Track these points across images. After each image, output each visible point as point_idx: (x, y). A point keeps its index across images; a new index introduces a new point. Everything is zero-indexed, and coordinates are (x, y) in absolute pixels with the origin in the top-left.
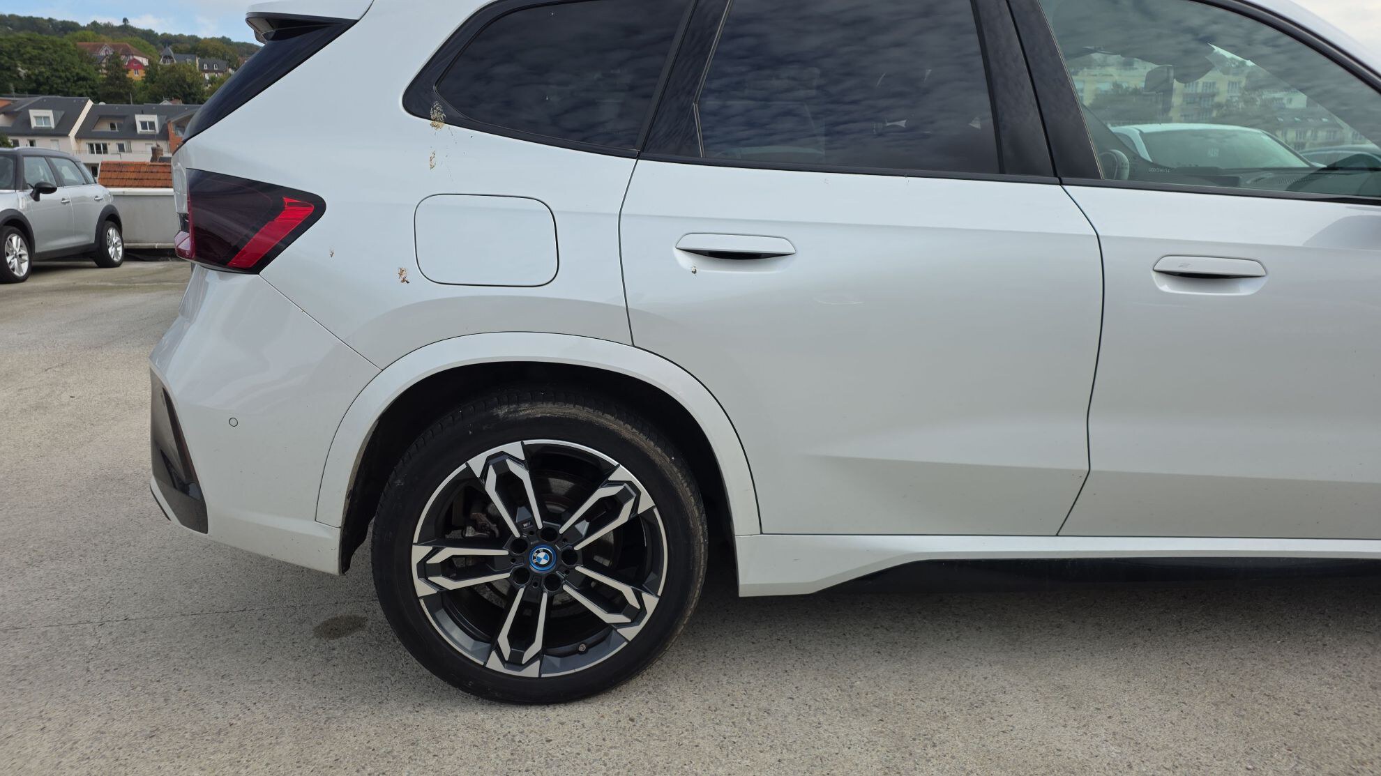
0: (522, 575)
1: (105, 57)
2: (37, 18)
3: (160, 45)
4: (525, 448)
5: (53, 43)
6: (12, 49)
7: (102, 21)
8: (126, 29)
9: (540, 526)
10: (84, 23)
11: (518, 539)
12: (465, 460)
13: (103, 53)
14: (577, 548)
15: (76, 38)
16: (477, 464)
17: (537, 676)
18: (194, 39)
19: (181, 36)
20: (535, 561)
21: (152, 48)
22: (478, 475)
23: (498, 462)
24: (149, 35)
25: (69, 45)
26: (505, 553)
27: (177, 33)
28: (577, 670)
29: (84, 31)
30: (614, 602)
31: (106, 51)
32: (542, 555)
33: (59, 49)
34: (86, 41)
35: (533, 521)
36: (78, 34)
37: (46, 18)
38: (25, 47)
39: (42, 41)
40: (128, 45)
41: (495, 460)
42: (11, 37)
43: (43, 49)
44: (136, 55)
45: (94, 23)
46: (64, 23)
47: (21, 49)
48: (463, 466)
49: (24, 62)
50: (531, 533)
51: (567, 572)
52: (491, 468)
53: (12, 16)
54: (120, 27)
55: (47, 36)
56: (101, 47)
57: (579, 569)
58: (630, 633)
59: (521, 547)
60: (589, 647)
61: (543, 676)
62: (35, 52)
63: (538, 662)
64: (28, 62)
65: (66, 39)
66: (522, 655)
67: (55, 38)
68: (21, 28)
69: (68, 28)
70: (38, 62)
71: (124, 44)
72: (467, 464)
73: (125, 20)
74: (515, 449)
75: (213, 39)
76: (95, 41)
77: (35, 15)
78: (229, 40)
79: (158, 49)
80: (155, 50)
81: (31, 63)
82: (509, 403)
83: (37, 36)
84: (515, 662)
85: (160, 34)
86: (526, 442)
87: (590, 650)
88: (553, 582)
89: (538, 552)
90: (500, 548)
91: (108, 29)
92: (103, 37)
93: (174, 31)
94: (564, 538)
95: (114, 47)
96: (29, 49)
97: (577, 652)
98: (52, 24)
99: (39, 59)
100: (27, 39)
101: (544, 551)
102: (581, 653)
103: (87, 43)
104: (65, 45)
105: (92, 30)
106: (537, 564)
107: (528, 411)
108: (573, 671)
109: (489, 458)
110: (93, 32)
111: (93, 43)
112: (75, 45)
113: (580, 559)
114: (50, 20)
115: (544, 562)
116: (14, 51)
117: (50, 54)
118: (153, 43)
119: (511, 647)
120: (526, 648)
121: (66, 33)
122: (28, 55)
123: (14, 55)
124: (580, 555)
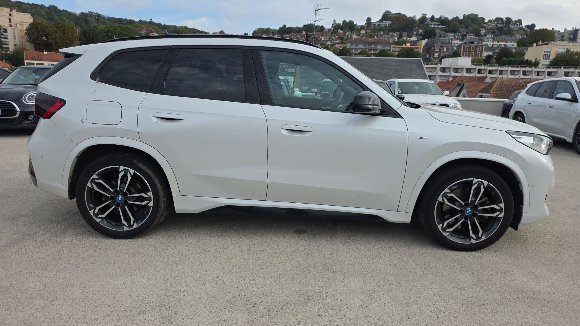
0: (112, 198)
1: (144, 33)
2: (121, 18)
3: (163, 29)
4: (134, 173)
5: (127, 28)
6: (113, 30)
7: (143, 20)
8: (151, 23)
9: (124, 191)
10: (137, 20)
11: (117, 190)
12: (120, 165)
13: (143, 32)
14: (129, 202)
15: (134, 26)
16: (122, 168)
17: (99, 222)
18: (175, 26)
19: (170, 25)
20: (118, 197)
21: (160, 30)
22: (120, 171)
23: (126, 171)
24: (159, 25)
25: (132, 29)
26: (113, 191)
27: (169, 24)
28: (108, 228)
29: (137, 24)
30: (128, 220)
31: (144, 31)
32: (120, 197)
33: (128, 30)
34: (137, 27)
35: (124, 189)
36: (135, 24)
37: (124, 18)
38: (117, 30)
39: (123, 27)
40: (152, 29)
41: (126, 170)
42: (113, 26)
43: (123, 30)
44: (154, 33)
45: (140, 21)
46: (130, 20)
47: (116, 30)
48: (118, 166)
49: (116, 35)
50: (122, 191)
51: (123, 205)
52: (124, 171)
53: (113, 18)
54: (149, 22)
55: (125, 25)
56: (142, 29)
57: (126, 207)
58: (126, 229)
59: (117, 192)
60: (115, 225)
61: (100, 223)
62: (121, 31)
63: (101, 219)
64: (117, 35)
65: (130, 26)
66: (99, 215)
67: (127, 26)
68: (115, 22)
69: (132, 22)
70: (121, 35)
71: (151, 28)
72: (119, 167)
73: (151, 19)
74: (132, 171)
75: (181, 27)
76: (140, 27)
77: (120, 18)
78: (187, 27)
79: (162, 30)
80: (161, 31)
81: (118, 35)
82: (138, 161)
83: (122, 25)
84: (96, 215)
85: (163, 25)
86: (135, 172)
87: (115, 226)
88: (118, 205)
89: (120, 196)
90: (112, 189)
91: (145, 23)
92: (143, 26)
93: (168, 24)
94: (128, 198)
95: (147, 30)
96: (118, 30)
97: (111, 224)
98: (126, 21)
99: (122, 34)
100: (118, 26)
101: (122, 197)
102: (112, 225)
103: (138, 28)
104: (130, 29)
105: (139, 23)
106: (118, 199)
107: (141, 165)
108: (107, 227)
109: (125, 169)
110: (140, 24)
111: (140, 28)
112: (134, 29)
113: (127, 205)
114: (125, 19)
115: (120, 199)
116: (113, 31)
117: (125, 32)
118: (160, 28)
119: (98, 211)
120: (101, 214)
121: (130, 24)
122: (118, 32)
123: (113, 32)
124: (128, 204)
